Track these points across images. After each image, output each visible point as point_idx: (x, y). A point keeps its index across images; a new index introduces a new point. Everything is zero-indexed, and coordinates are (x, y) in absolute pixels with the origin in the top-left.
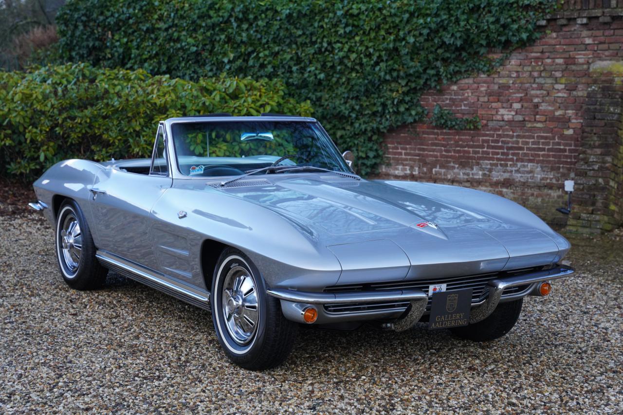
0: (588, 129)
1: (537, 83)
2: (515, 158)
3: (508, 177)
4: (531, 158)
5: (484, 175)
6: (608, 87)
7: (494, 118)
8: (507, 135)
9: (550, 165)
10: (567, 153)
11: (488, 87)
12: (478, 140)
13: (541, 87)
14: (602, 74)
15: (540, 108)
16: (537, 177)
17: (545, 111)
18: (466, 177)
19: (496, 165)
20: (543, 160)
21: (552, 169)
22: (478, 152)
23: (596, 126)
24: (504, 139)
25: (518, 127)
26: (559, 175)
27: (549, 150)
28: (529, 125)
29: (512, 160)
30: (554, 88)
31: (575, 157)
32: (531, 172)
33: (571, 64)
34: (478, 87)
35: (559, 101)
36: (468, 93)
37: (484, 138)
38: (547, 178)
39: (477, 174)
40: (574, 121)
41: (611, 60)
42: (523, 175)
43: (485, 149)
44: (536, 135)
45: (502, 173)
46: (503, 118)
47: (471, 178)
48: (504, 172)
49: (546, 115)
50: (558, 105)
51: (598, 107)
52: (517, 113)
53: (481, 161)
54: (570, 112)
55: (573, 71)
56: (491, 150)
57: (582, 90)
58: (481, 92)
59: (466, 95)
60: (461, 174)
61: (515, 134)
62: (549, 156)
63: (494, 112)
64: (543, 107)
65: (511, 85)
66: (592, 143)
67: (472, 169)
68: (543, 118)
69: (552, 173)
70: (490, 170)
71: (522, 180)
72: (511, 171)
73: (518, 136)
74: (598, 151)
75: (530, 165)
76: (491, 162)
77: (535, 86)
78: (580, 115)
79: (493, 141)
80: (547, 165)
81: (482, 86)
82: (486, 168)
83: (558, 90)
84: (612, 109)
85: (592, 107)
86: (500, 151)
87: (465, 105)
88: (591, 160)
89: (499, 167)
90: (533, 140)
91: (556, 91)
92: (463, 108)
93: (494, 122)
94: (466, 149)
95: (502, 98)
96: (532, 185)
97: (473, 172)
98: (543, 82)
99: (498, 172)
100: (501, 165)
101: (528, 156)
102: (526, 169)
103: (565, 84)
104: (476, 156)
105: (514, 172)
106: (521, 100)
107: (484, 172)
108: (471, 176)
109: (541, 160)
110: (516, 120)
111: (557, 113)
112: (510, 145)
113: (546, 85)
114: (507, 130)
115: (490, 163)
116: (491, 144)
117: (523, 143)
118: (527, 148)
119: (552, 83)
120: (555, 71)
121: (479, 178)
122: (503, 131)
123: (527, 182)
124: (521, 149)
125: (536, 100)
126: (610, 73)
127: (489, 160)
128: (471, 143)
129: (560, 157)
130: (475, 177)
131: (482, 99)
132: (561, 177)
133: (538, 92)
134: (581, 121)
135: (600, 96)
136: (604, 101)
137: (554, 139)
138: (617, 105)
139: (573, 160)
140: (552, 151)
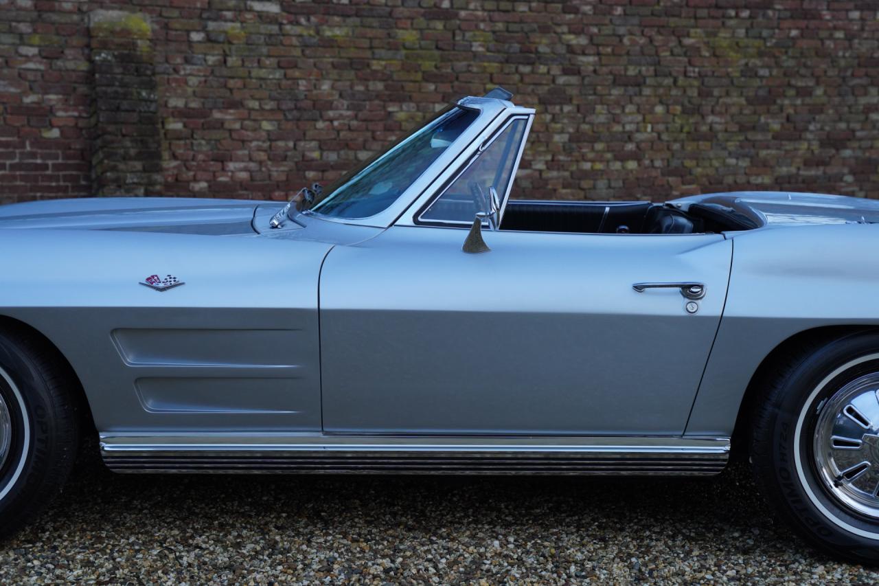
0: (111, 128)
6: (128, 55)
9: (16, 196)
10: (49, 172)
14: (113, 32)
17: (3, 96)
23: (122, 123)
27: (13, 167)
30: (17, 52)
31: (66, 178)
33: (46, 11)
35: (31, 76)
41: (121, 9)
49: (6, 103)
50: (27, 84)
51: (120, 90)
54: (53, 97)
55: (53, 23)
57: (75, 59)
62: (14, 178)
66: (122, 151)
74: (138, 165)
78: (72, 103)
80: (10, 195)
83: (26, 56)
84: (144, 94)
85: (109, 90)
88: (129, 181)
91: (23, 59)
103: (39, 46)
111: (29, 99)
119: (13, 44)
120: (19, 22)
126: (126, 32)
129: (35, 178)
134: (76, 114)
135: (118, 70)
136: (127, 79)
137: (24, 146)
138: (152, 86)
139: (62, 183)
140: (20, 169)
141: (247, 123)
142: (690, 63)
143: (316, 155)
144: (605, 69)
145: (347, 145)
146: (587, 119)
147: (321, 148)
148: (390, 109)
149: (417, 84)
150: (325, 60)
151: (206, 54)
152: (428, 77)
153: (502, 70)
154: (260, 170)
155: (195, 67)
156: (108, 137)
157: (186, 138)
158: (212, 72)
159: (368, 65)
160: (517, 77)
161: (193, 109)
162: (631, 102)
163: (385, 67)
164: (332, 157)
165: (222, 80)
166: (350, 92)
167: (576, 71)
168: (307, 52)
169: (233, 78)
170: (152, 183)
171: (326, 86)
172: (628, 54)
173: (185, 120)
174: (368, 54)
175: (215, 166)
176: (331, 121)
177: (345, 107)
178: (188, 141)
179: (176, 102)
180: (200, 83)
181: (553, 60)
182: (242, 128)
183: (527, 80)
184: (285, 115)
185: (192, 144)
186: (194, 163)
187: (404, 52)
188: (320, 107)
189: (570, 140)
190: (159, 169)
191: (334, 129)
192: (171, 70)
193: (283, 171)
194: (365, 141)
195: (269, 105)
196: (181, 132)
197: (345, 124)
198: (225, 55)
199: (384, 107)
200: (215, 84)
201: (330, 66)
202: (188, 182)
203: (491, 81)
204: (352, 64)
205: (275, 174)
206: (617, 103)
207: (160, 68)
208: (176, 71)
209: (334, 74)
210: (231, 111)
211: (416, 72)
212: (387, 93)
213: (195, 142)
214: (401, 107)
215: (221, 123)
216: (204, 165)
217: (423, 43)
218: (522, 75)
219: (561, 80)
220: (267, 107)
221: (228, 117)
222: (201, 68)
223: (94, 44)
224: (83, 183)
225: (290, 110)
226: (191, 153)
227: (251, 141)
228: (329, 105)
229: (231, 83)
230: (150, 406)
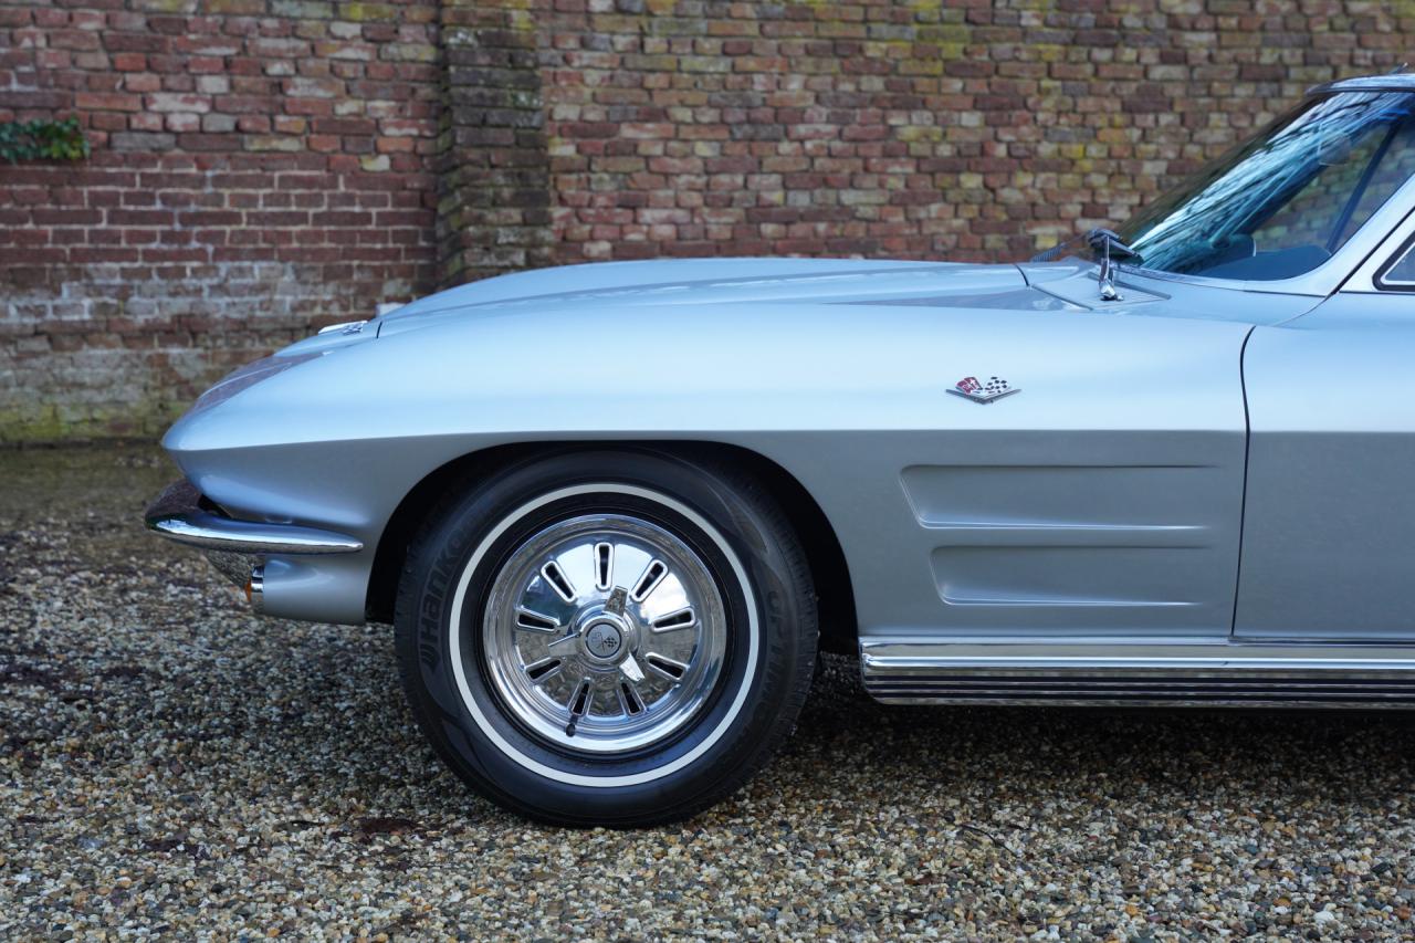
0: (474, 154)
1: (279, 17)
2: (210, 248)
3: (186, 310)
4: (263, 245)
5: (102, 308)
6: (498, 35)
7: (135, 123)
8: (183, 176)
9: (321, 265)
10: (372, 227)
11: (108, 20)
12: (77, 198)
13: (290, 29)
15: (291, 92)
16: (282, 302)
17: (305, 104)
18: (30, 320)
19: (145, 274)
20: (301, 251)
21: (329, 275)
22: (78, 236)
23: (492, 146)
24: (170, 190)
25: (219, 151)
26: (352, 291)
27: (318, 218)
28: (255, 145)
29: (200, 255)
30: (328, 32)
31: (397, 236)
32: (263, 288)
34: (71, 18)
35: (348, 71)
36: (33, 37)
37: (100, 188)
38: (314, 304)
39: (74, 308)
40: (390, 131)
42: (237, 300)
43: (103, 226)
44: (277, 175)
45: (166, 299)
46: (165, 121)
47: (53, 323)
48: (174, 294)
49: (306, 115)
50: (343, 83)
51: (487, 92)
52: (214, 108)
53: (90, 266)
54: (381, 107)
56: (123, 228)
57: (415, 42)
58: (84, 35)
59: (27, 43)
60: (13, 311)
61: (209, 173)
62: (319, 236)
63: (135, 104)
64: (300, 89)
65: (190, 18)
66: (490, 192)
67: (58, 292)
68: (298, 124)
69: (331, 286)
70: (124, 294)
71: (234, 315)
72: (199, 291)
73: (219, 181)
74: (516, 215)
75: (259, 269)
76: (126, 265)
77: (269, 23)
78: (409, 113)
79: (130, 198)
80: (313, 264)
81: (89, 18)
82: (109, 287)
83: (343, 39)
84: (523, 98)
85: (472, 92)
86: (158, 228)
87: (22, 79)
88: (502, 240)
89: (156, 279)
90: (268, 191)
91: (338, 43)
92: (15, 86)
93: (138, 137)
94: (29, 226)
95: (160, 57)
96: (267, 327)
97: (58, 302)
98: (297, 13)
99: (152, 296)
100: (163, 273)
101: (255, 242)
102: (248, 281)
103: (361, 22)
104: (67, 249)
105: (206, 293)
106: (227, 65)
107: (100, 300)
108: (50, 316)
109: (294, 251)
110: (212, 129)
111: (346, 108)
112: (193, 208)
113: (305, 23)
114: (182, 162)
115: (123, 270)
116: (123, 207)
117: (235, 200)
118: (249, 215)
119: (324, 19)
121: (83, 322)
122: (169, 163)
123: (251, 318)
124: (232, 218)
125: (276, 69)
127: (118, 260)
128: (49, 206)
129: (351, 237)
130: (66, 318)
131: (88, 61)
132: (355, 295)
133: (283, 44)
134: (415, 132)
135: (483, 60)
136: (497, 74)
137: (334, 185)
138: (533, 86)
139: (391, 245)
140: (330, 223)
141: (673, 145)
142: (1360, 43)
143: (777, 196)
144: (1226, 55)
145: (825, 183)
146: (1196, 137)
147: (785, 187)
148: (892, 122)
149: (935, 81)
150: (795, 41)
151: (613, 33)
152: (952, 70)
153: (1066, 56)
154: (692, 222)
155: (597, 54)
156: (469, 169)
157: (581, 171)
158: (622, 62)
159: (861, 50)
160: (1089, 69)
161: (591, 123)
162: (1265, 109)
163: (887, 53)
164: (801, 200)
165: (636, 75)
166: (831, 93)
167: (1183, 59)
168: (768, 28)
169: (652, 71)
170: (537, 244)
171: (795, 84)
172: (1262, 28)
173: (579, 140)
174: (861, 31)
175: (623, 216)
176: (802, 141)
177: (824, 118)
178: (583, 176)
179: (566, 112)
180: (603, 80)
181: (1146, 40)
182: (666, 154)
183: (1104, 72)
184: (731, 132)
185: (589, 180)
186: (591, 211)
187: (915, 28)
188: (786, 117)
189: (1169, 171)
190: (546, 221)
191: (805, 154)
192: (559, 60)
193: (726, 224)
194: (853, 174)
195: (709, 116)
196: (572, 160)
197: (822, 147)
198: (642, 34)
199: (884, 119)
200: (626, 82)
201: (801, 52)
202: (581, 242)
203: (1050, 75)
204: (836, 48)
205: (714, 229)
206: (1244, 110)
207: (545, 56)
208: (567, 60)
209: (808, 64)
210: (650, 126)
211: (934, 60)
212: (889, 94)
213: (593, 177)
214: (910, 117)
215: (632, 148)
216: (605, 214)
217: (945, 12)
218: (1097, 66)
219: (1158, 72)
220: (705, 119)
221: (645, 136)
222: (605, 55)
223: (447, 16)
224: (423, 244)
225: (740, 124)
226: (587, 195)
227: (678, 175)
228: (800, 115)
229: (652, 81)
230: (947, 594)
